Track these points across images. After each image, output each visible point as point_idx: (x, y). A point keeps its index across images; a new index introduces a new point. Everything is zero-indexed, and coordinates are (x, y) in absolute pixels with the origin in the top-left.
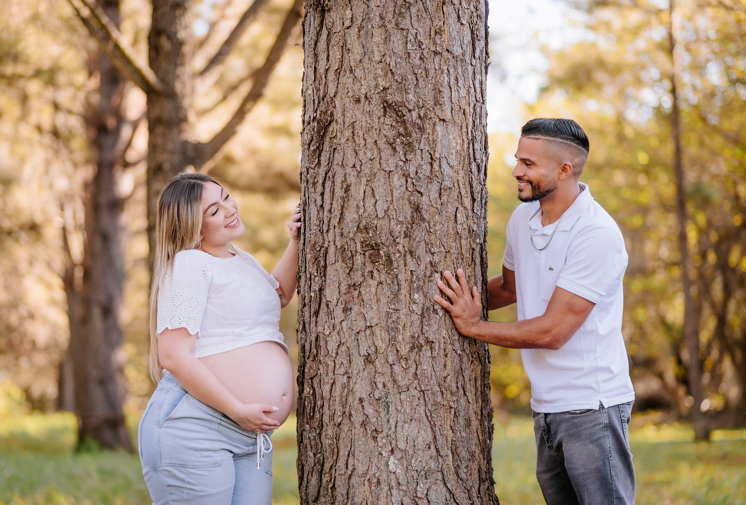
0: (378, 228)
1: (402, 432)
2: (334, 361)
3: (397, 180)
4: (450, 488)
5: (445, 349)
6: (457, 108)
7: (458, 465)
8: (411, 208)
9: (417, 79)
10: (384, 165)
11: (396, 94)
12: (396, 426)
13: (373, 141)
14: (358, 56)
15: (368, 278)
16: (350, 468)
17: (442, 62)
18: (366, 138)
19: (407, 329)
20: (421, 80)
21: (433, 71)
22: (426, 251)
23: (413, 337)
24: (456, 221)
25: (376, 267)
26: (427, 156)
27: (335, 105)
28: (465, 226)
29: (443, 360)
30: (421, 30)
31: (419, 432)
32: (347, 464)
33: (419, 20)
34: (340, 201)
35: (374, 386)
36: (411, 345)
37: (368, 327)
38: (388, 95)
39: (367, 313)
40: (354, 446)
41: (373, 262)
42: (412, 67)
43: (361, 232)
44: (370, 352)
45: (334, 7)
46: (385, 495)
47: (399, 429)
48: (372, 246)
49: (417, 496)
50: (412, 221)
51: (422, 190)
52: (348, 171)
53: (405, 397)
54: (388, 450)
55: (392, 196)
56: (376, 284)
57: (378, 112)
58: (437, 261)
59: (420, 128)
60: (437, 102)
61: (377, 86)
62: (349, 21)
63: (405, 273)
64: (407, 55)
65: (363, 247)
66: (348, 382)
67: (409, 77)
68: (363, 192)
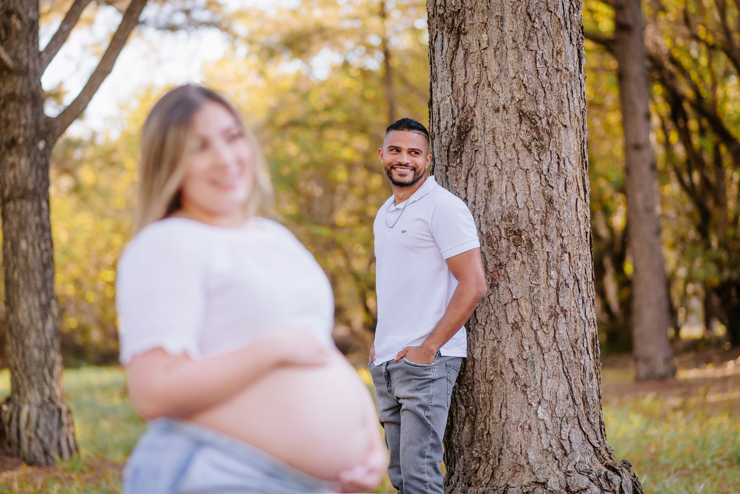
0: (519, 217)
1: (546, 386)
2: (484, 329)
3: (533, 177)
4: (585, 431)
5: (575, 316)
6: (573, 116)
7: (588, 412)
8: (545, 199)
9: (545, 92)
10: (522, 165)
11: (529, 104)
12: (541, 381)
13: (512, 144)
14: (495, 72)
15: (512, 259)
16: (504, 417)
17: (562, 77)
18: (505, 142)
19: (546, 301)
20: (548, 93)
21: (556, 85)
22: (558, 236)
23: (552, 307)
24: (577, 210)
25: (519, 249)
26: (555, 156)
27: (475, 114)
28: (582, 214)
29: (573, 326)
30: (546, 51)
31: (559, 386)
32: (500, 414)
33: (544, 43)
34: (484, 195)
35: (521, 348)
36: (550, 314)
37: (514, 299)
38: (523, 106)
39: (512, 288)
40: (506, 399)
41: (516, 246)
42: (541, 82)
43: (505, 220)
44: (516, 320)
45: (470, 31)
46: (536, 439)
47: (544, 383)
48: (515, 232)
49: (561, 438)
50: (546, 210)
51: (553, 185)
52: (490, 169)
53: (547, 357)
54: (536, 401)
55: (530, 190)
56: (519, 264)
57: (515, 119)
58: (566, 243)
59: (548, 133)
60: (561, 112)
61: (513, 98)
62: (486, 43)
63: (543, 254)
64: (536, 72)
65: (507, 233)
66: (498, 346)
67: (539, 91)
68: (505, 187)
